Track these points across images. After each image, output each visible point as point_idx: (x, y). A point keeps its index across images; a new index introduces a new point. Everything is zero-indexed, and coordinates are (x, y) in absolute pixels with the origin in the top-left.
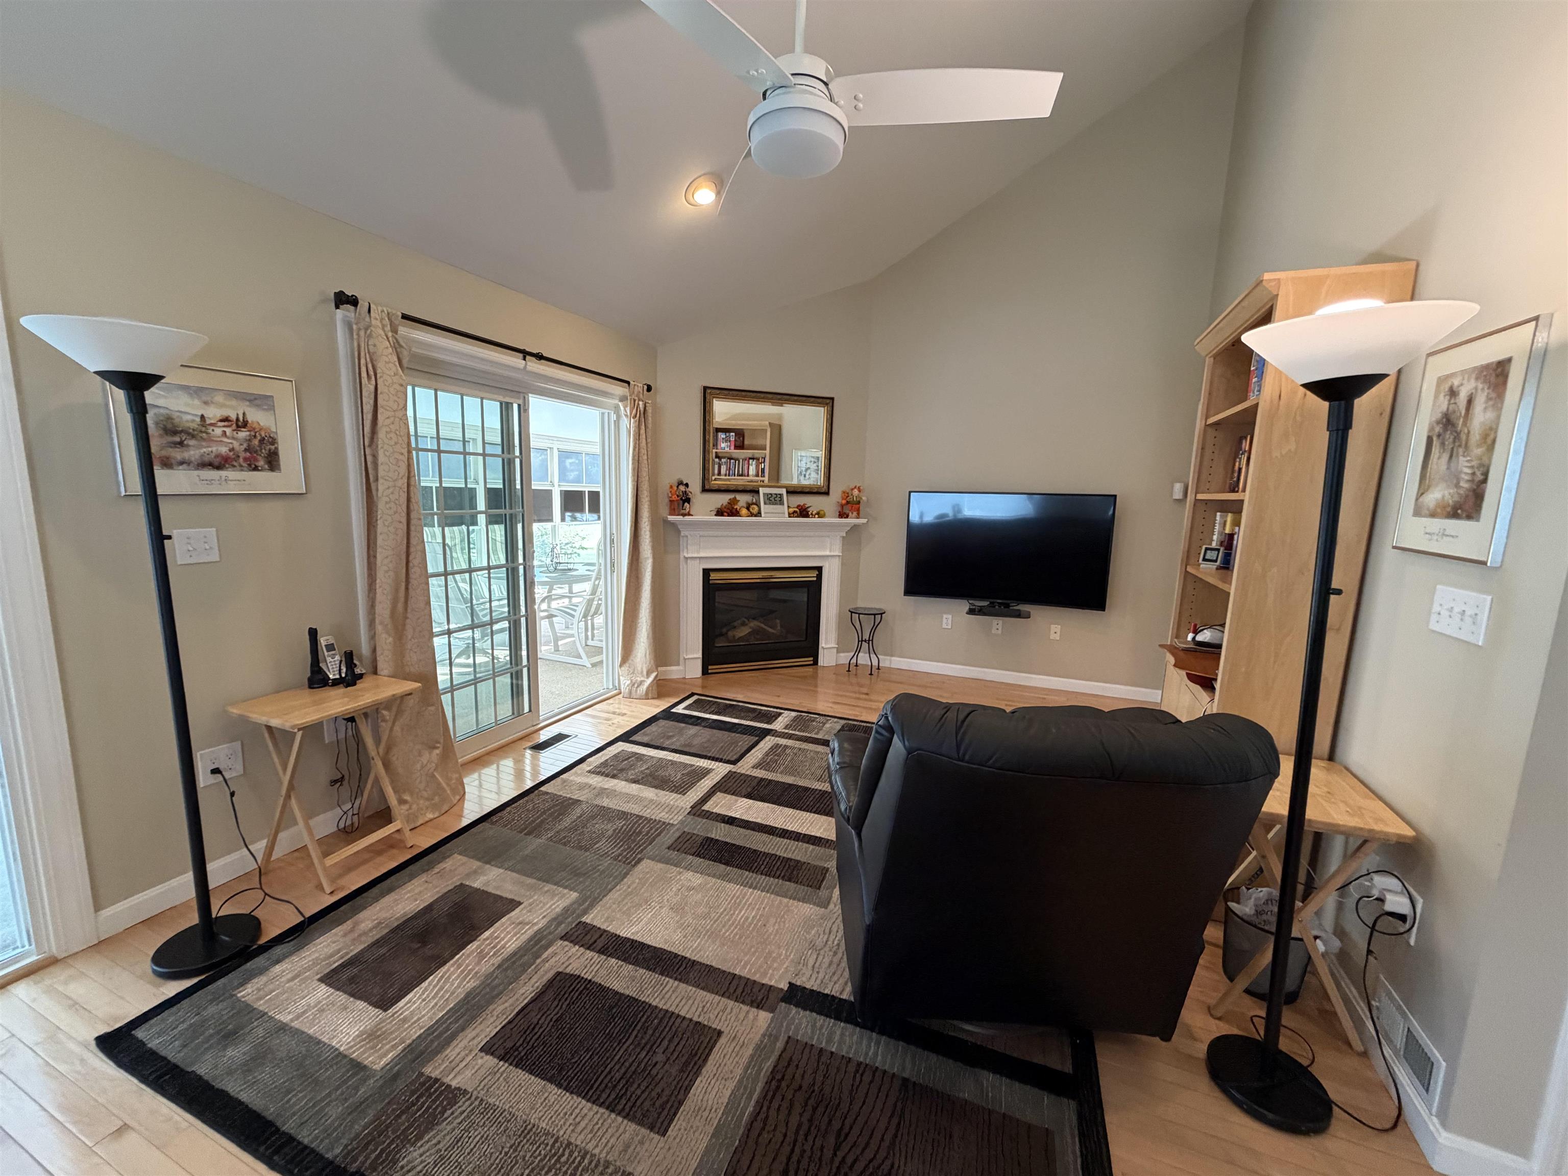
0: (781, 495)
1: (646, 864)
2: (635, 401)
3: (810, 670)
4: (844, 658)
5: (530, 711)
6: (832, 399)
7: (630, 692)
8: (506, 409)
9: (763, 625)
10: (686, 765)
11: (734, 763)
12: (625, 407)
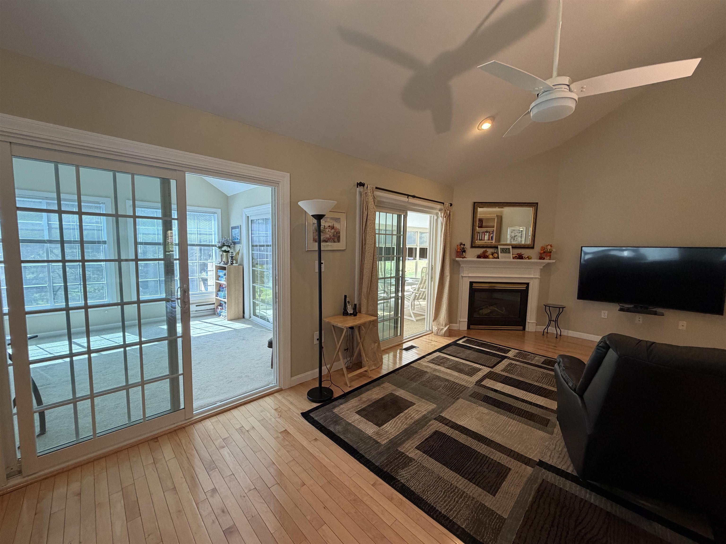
0: (509, 249)
1: (461, 401)
2: (445, 210)
3: (521, 332)
4: (541, 328)
5: (400, 335)
6: (537, 203)
7: (437, 333)
8: (399, 217)
9: (496, 309)
10: (469, 366)
11: (492, 367)
12: (441, 213)
